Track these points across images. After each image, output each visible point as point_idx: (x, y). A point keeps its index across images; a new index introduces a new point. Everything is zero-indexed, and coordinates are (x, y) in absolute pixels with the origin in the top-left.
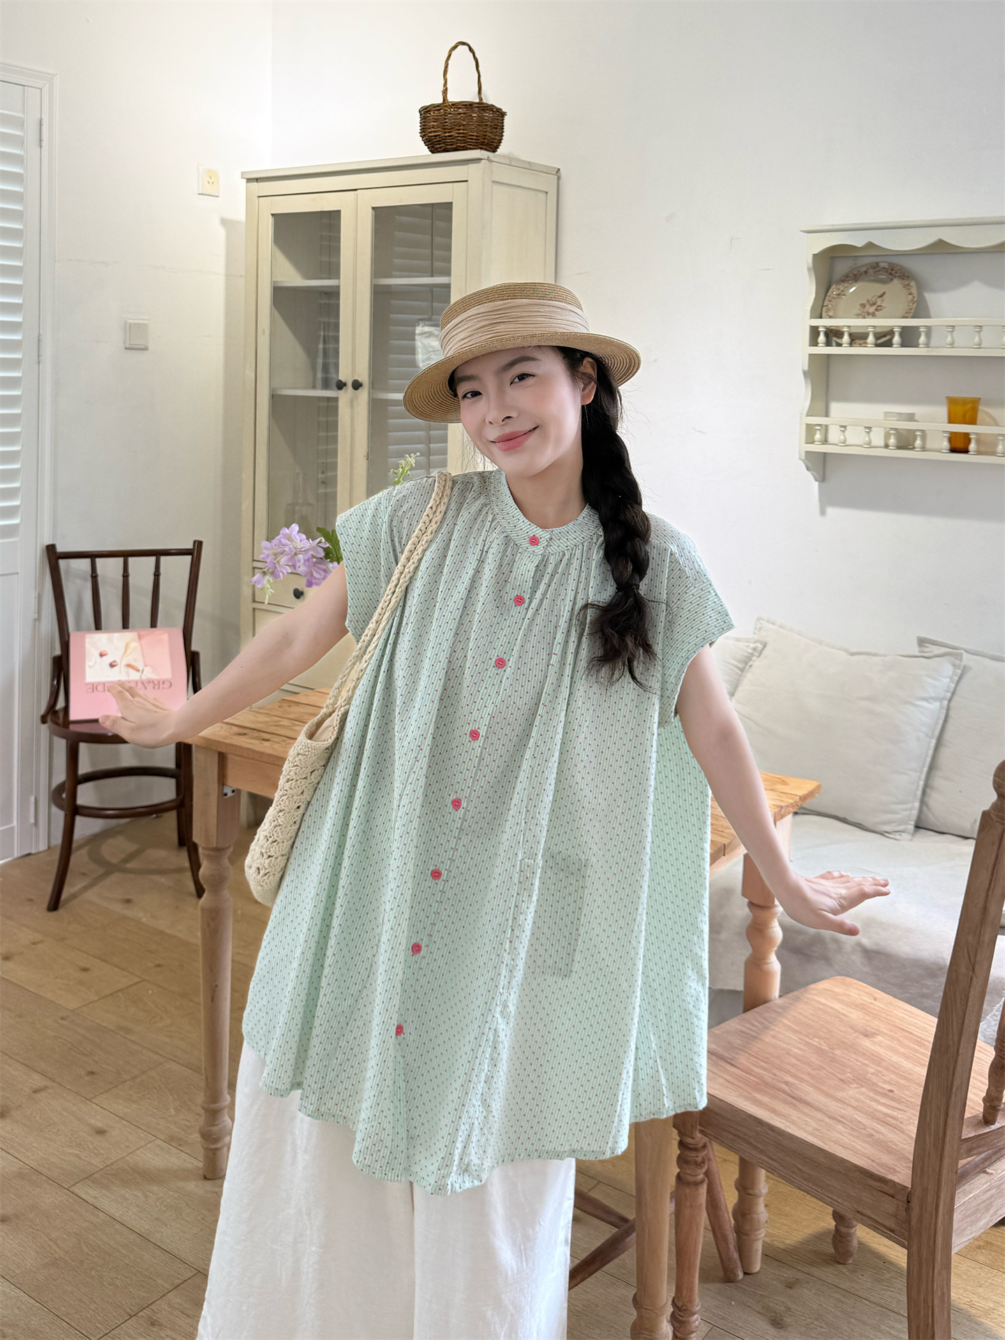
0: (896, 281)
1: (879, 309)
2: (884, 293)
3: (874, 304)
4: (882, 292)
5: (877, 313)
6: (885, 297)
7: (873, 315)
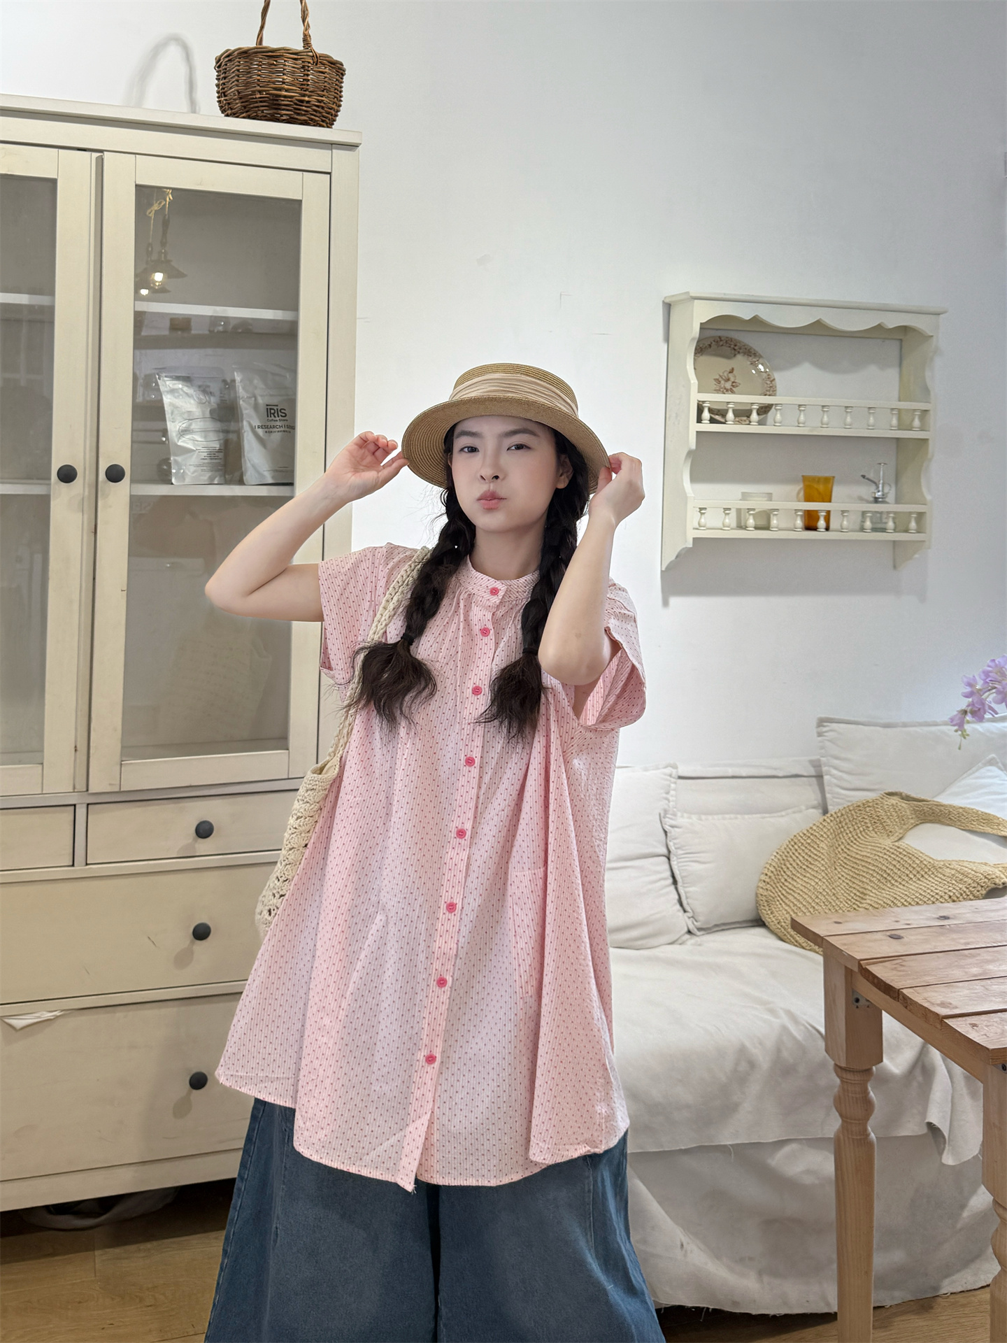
0: (739, 357)
1: (734, 385)
2: (733, 369)
3: (728, 380)
4: (731, 368)
5: (734, 389)
6: (734, 372)
7: (733, 392)
